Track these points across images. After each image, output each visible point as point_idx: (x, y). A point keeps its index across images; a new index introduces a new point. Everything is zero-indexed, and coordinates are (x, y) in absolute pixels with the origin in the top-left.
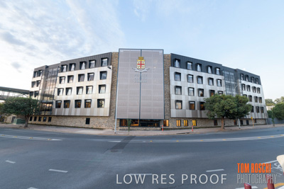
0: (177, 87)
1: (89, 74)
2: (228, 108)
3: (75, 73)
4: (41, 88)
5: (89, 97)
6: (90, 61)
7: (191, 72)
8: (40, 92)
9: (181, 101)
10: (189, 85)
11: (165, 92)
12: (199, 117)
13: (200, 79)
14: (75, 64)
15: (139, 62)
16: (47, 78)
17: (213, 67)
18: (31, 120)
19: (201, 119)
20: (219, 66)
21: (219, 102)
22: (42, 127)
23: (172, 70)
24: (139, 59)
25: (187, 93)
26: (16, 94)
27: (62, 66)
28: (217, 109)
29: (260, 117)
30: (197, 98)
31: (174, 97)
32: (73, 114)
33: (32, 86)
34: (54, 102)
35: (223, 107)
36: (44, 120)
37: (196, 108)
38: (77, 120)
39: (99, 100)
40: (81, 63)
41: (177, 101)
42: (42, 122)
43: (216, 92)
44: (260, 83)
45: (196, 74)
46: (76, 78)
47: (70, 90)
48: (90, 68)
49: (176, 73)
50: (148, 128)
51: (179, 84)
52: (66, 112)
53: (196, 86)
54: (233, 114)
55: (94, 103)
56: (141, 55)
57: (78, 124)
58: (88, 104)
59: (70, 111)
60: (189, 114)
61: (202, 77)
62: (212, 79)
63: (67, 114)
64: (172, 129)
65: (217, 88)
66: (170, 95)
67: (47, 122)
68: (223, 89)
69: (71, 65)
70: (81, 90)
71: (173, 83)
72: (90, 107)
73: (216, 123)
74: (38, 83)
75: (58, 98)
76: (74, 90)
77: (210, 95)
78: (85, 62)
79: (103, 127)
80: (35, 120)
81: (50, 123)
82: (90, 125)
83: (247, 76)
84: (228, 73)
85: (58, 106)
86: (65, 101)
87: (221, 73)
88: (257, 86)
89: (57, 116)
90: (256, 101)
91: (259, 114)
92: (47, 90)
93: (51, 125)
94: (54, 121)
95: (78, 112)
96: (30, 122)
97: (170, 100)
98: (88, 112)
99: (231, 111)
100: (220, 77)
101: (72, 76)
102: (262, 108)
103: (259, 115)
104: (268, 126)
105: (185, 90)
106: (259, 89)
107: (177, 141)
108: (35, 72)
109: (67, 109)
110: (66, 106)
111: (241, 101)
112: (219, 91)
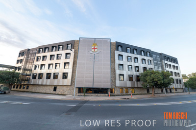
0: (120, 65)
1: (57, 55)
2: (157, 80)
3: (48, 54)
4: (23, 64)
5: (57, 71)
6: (59, 46)
7: (130, 55)
8: (22, 67)
9: (123, 75)
10: (129, 63)
11: (111, 68)
12: (136, 86)
13: (136, 60)
14: (48, 48)
15: (93, 47)
16: (28, 58)
17: (145, 52)
18: (14, 88)
19: (138, 88)
20: (149, 51)
21: (150, 75)
22: (21, 93)
23: (117, 53)
24: (94, 44)
25: (127, 69)
26: (5, 69)
27: (39, 49)
28: (149, 81)
29: (179, 87)
30: (134, 73)
31: (118, 72)
32: (44, 84)
33: (17, 63)
34: (32, 74)
35: (153, 79)
36: (24, 88)
37: (134, 80)
38: (47, 88)
39: (64, 73)
40: (53, 47)
41: (120, 75)
42: (22, 89)
43: (148, 69)
44: (177, 63)
45: (133, 56)
46: (48, 57)
47: (43, 66)
48: (58, 50)
49: (120, 55)
50: (99, 95)
51: (121, 62)
52: (40, 82)
53: (134, 64)
54: (160, 84)
55: (60, 76)
56: (95, 42)
57: (48, 91)
58: (56, 76)
59: (43, 82)
60: (129, 84)
61: (137, 58)
62: (145, 60)
63: (40, 83)
64: (116, 95)
65: (148, 66)
66: (115, 70)
67: (25, 90)
68: (152, 66)
69: (45, 48)
70: (51, 66)
71: (117, 62)
72: (57, 78)
73: (148, 91)
74: (21, 61)
75: (35, 72)
76: (47, 66)
77: (144, 71)
78: (56, 47)
79: (66, 93)
80: (17, 88)
81: (27, 90)
82: (57, 92)
83: (168, 58)
84: (155, 56)
85: (34, 77)
86: (39, 74)
87: (151, 56)
88: (176, 65)
89: (33, 85)
90: (176, 76)
91: (179, 84)
92: (27, 66)
93: (28, 92)
94: (30, 89)
95: (49, 82)
96: (13, 89)
97: (115, 74)
98: (55, 82)
99: (159, 83)
100: (150, 58)
101: (46, 56)
102: (180, 81)
103: (178, 86)
104: (185, 93)
105: (126, 67)
106: (177, 67)
107: (120, 105)
108: (20, 53)
109: (41, 80)
110: (40, 78)
111: (166, 75)
112: (149, 68)
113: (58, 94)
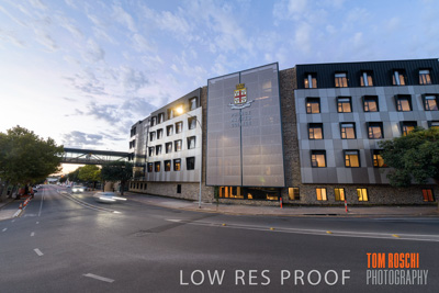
0: (312, 125)
1: (176, 124)
3: (164, 125)
4: (136, 148)
5: (178, 155)
7: (346, 92)
8: (136, 153)
9: (323, 152)
10: (343, 118)
12: (372, 180)
14: (163, 114)
15: (237, 93)
16: (141, 136)
17: (410, 70)
19: (379, 185)
20: (429, 64)
23: (301, 95)
24: (237, 87)
27: (152, 118)
30: (365, 143)
31: (305, 146)
32: (163, 180)
33: (130, 148)
34: (147, 164)
36: (141, 188)
37: (364, 164)
38: (169, 187)
39: (188, 159)
41: (314, 152)
42: (139, 190)
45: (357, 93)
46: (165, 131)
47: (160, 149)
49: (309, 100)
51: (316, 119)
53: (361, 117)
55: (184, 164)
56: (240, 81)
57: (170, 193)
58: (177, 165)
59: (161, 176)
60: (345, 176)
61: (375, 98)
63: (158, 180)
65: (424, 117)
66: (297, 141)
67: (143, 191)
69: (160, 115)
70: (170, 147)
71: (303, 119)
72: (180, 169)
74: (134, 143)
75: (150, 159)
76: (164, 148)
82: (182, 195)
86: (156, 163)
92: (142, 151)
93: (146, 194)
94: (149, 189)
95: (169, 176)
97: (298, 151)
98: (178, 176)
101: (162, 130)
108: (132, 131)
109: (158, 174)
110: (156, 170)
112: (429, 123)
113: (184, 200)
